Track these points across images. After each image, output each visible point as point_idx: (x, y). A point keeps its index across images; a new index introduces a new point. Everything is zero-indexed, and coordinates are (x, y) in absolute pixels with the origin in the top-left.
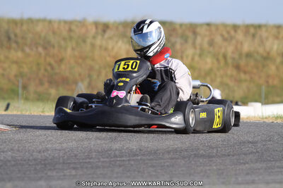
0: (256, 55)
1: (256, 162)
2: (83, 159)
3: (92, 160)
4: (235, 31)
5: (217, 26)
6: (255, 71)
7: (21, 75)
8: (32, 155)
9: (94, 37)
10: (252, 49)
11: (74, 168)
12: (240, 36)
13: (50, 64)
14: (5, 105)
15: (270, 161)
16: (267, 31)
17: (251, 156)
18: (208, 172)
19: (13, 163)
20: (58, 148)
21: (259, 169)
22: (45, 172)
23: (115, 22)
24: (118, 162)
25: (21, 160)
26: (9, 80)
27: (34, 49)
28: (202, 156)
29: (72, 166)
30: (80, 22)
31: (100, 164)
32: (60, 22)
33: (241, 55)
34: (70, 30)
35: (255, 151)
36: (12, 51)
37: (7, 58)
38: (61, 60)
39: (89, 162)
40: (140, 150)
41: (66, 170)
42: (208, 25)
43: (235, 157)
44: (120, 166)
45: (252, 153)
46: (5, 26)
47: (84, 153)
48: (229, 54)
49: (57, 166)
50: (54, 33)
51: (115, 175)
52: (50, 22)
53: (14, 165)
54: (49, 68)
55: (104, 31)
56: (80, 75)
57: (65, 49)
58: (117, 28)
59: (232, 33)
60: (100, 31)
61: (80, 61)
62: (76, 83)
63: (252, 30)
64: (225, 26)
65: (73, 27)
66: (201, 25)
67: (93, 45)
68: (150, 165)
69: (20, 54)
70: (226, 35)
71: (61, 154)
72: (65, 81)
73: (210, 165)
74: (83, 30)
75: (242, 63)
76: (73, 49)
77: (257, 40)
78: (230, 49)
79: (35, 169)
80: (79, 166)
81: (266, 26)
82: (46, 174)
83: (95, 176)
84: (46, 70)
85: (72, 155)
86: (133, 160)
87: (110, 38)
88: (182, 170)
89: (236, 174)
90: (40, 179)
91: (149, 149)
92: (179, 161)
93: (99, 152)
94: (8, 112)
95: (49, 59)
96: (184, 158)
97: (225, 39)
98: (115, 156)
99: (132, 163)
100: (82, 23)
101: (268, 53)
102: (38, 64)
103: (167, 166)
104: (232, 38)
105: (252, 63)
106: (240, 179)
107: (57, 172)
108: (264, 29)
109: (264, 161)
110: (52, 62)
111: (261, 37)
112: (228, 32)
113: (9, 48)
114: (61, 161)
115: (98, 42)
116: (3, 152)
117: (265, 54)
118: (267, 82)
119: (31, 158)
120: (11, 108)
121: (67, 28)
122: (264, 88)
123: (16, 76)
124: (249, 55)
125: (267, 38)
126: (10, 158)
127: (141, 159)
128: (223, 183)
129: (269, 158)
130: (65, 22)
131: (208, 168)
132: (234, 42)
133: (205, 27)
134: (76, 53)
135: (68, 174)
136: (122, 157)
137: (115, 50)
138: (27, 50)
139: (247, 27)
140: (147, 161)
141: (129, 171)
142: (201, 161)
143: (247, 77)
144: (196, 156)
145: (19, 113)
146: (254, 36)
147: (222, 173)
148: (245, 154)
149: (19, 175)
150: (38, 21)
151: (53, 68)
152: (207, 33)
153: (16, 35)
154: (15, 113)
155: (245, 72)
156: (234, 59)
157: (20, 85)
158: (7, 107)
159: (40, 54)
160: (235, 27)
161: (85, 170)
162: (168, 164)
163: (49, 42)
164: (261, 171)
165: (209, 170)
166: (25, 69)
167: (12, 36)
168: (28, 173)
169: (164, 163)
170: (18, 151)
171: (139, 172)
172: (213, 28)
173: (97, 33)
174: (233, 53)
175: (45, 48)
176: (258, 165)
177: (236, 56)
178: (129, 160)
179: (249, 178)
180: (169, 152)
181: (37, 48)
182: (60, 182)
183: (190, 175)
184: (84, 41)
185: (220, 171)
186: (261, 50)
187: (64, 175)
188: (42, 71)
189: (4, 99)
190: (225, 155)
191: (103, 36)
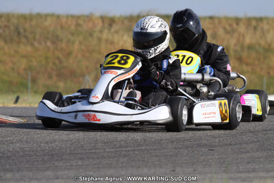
0: (257, 47)
1: (258, 151)
2: (89, 150)
3: (98, 151)
4: (238, 24)
5: (220, 19)
6: (257, 62)
7: (30, 68)
8: (40, 146)
9: (101, 32)
10: (254, 41)
11: (81, 159)
12: (242, 28)
13: (58, 58)
14: (14, 98)
15: (270, 149)
16: (268, 23)
17: (252, 145)
18: (210, 161)
19: (21, 154)
20: (65, 139)
21: (260, 158)
22: (53, 163)
23: (121, 16)
24: (123, 152)
25: (30, 151)
26: (19, 74)
27: (43, 44)
28: (205, 146)
29: (78, 156)
30: (87, 16)
31: (105, 154)
32: (67, 16)
33: (242, 47)
34: (78, 25)
35: (256, 140)
36: (22, 46)
37: (16, 52)
38: (69, 54)
39: (95, 152)
40: (145, 140)
41: (73, 160)
42: (211, 18)
43: (237, 146)
44: (125, 156)
45: (253, 142)
46: (15, 21)
47: (90, 144)
48: (232, 47)
49: (64, 157)
50: (62, 27)
51: (120, 165)
52: (58, 17)
53: (23, 156)
54: (57, 62)
55: (110, 25)
56: (87, 68)
57: (73, 43)
58: (123, 22)
59: (235, 25)
60: (106, 25)
61: (87, 55)
62: (83, 75)
63: (254, 23)
64: (227, 19)
65: (81, 22)
66: (205, 18)
67: (99, 39)
68: (154, 154)
69: (29, 48)
70: (228, 28)
71: (68, 145)
72: (73, 74)
73: (213, 155)
74: (90, 25)
75: (245, 54)
76: (81, 43)
77: (258, 33)
78: (233, 42)
79: (43, 160)
80: (85, 157)
81: (266, 18)
82: (54, 164)
83: (101, 166)
84: (54, 64)
85: (79, 145)
86: (138, 150)
87: (117, 32)
88: (186, 160)
89: (237, 163)
90: (48, 169)
91: (153, 140)
92: (183, 150)
93: (105, 143)
94: (18, 105)
95: (57, 53)
96: (187, 147)
97: (227, 32)
98: (121, 146)
99: (137, 153)
100: (89, 18)
101: (270, 45)
102: (47, 58)
103: (171, 155)
104: (234, 31)
105: (254, 54)
106: (241, 168)
107: (64, 163)
108: (265, 22)
109: (264, 150)
110: (60, 56)
111: (262, 29)
112: (230, 25)
113: (19, 43)
114: (68, 151)
115: (105, 36)
116: (12, 143)
117: (267, 47)
118: (269, 73)
119: (39, 149)
120: (20, 100)
121: (74, 22)
122: (265, 79)
123: (25, 69)
124: (250, 47)
125: (268, 31)
126: (18, 150)
127: (145, 149)
128: (225, 171)
129: (269, 147)
130: (73, 17)
131: (210, 157)
132: (236, 35)
133: (208, 21)
134: (83, 47)
135: (75, 164)
136: (127, 147)
137: (121, 43)
138: (36, 44)
139: (249, 20)
140: (150, 151)
141: (133, 161)
142: (203, 150)
143: (249, 69)
144: (198, 145)
145: (28, 106)
146: (255, 28)
147: (224, 162)
148: (247, 143)
149: (27, 166)
150: (46, 16)
151: (61, 62)
152: (211, 26)
153: (25, 30)
154: (24, 105)
155: (247, 64)
156: (236, 51)
157: (30, 78)
158: (17, 101)
159: (49, 48)
160: (238, 20)
161: (91, 160)
162: (171, 153)
163: (57, 37)
164: (262, 159)
165: (211, 159)
166: (35, 63)
167: (22, 31)
168: (36, 163)
169: (168, 152)
170: (27, 142)
171: (143, 161)
172: (216, 21)
173: (103, 27)
174: (235, 45)
175: (53, 43)
176: (259, 154)
177: (238, 48)
178: (134, 150)
179: (249, 166)
180: (172, 142)
181: (46, 42)
182: (66, 172)
183: (193, 164)
184: (91, 35)
185: (222, 160)
186: (263, 43)
187: (71, 165)
188: (51, 64)
189: (14, 92)
190: (227, 145)
191: (109, 30)
